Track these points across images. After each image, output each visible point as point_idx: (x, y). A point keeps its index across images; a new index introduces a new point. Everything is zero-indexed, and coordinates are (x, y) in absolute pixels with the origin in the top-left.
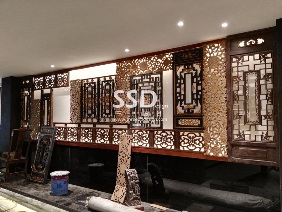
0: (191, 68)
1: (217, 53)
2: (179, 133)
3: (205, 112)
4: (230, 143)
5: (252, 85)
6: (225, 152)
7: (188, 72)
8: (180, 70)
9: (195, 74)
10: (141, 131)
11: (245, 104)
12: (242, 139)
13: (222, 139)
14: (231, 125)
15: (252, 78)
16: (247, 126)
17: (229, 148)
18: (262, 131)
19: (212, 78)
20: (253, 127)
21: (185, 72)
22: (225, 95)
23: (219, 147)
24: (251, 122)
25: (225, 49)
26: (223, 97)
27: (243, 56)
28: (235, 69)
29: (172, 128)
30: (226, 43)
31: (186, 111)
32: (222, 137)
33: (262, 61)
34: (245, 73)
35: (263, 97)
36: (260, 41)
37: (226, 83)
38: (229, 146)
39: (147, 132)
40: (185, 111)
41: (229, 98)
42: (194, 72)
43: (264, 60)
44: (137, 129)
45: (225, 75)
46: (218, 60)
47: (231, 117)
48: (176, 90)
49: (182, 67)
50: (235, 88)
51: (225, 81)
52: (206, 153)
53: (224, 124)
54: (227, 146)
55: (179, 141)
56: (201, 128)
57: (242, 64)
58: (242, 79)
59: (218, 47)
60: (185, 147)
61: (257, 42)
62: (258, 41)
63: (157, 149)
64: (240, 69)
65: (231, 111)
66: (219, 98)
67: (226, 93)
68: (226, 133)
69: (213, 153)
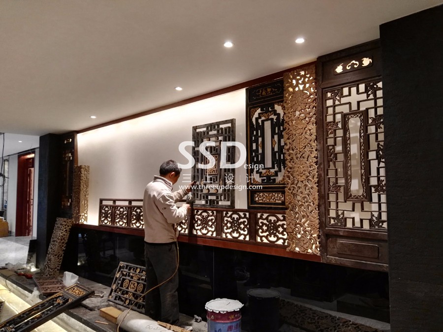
0: (270, 112)
1: (303, 85)
2: (256, 215)
3: (288, 181)
4: (323, 233)
5: (354, 134)
6: (316, 248)
7: (267, 118)
9: (276, 121)
10: (205, 211)
11: (346, 167)
12: (340, 226)
13: (312, 225)
14: (325, 202)
15: (355, 123)
16: (349, 204)
17: (322, 240)
18: (371, 212)
19: (297, 126)
20: (358, 206)
21: (263, 118)
22: (315, 154)
23: (308, 237)
24: (354, 196)
25: (314, 79)
26: (313, 155)
27: (342, 88)
28: (330, 110)
29: (246, 208)
30: (316, 69)
31: (265, 179)
32: (312, 221)
33: (370, 94)
34: (345, 117)
35: (372, 155)
36: (366, 62)
37: (315, 134)
38: (322, 237)
39: (213, 213)
40: (263, 180)
41: (320, 157)
42: (275, 117)
43: (372, 93)
44: (200, 208)
45: (315, 120)
46: (304, 97)
47: (325, 189)
48: (252, 146)
49: (259, 111)
50: (330, 142)
51: (314, 131)
52: (290, 248)
53: (314, 200)
54: (319, 237)
55: (256, 227)
56: (282, 208)
57: (339, 101)
58: (340, 126)
59: (305, 76)
60: (263, 237)
61: (361, 63)
62: (363, 63)
63: (226, 239)
64: (338, 109)
65: (324, 180)
66: (306, 157)
67: (316, 150)
68: (317, 215)
69: (299, 248)
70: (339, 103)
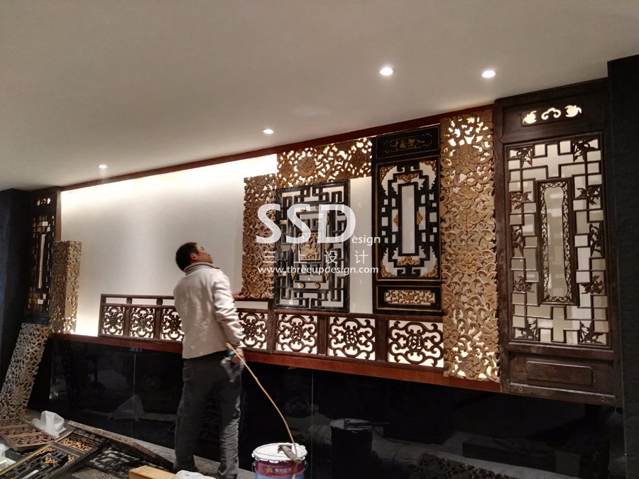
0: (413, 173)
1: (472, 138)
2: (387, 323)
3: (447, 274)
4: (505, 350)
5: (555, 212)
6: (493, 371)
7: (408, 181)
8: (389, 176)
9: (422, 186)
10: (298, 316)
11: (540, 257)
12: (532, 339)
13: (486, 339)
14: (508, 306)
15: (555, 195)
16: (545, 309)
17: (502, 359)
18: (580, 320)
19: (461, 194)
20: (559, 312)
21: (400, 182)
22: (492, 236)
23: (480, 357)
24: (553, 298)
25: (492, 130)
26: (489, 238)
27: (534, 145)
28: (515, 176)
29: (370, 311)
30: (493, 116)
31: (402, 271)
32: (486, 333)
33: (577, 156)
34: (538, 185)
35: (581, 241)
36: (573, 111)
37: (493, 208)
38: (503, 355)
39: (312, 319)
40: (399, 272)
41: (501, 241)
42: (420, 182)
43: (581, 154)
44: (289, 311)
45: (492, 188)
46: (475, 154)
47: (507, 286)
48: (380, 221)
49: (394, 170)
50: (515, 220)
51: (492, 202)
52: (449, 372)
53: (490, 303)
54: (498, 355)
55: (387, 341)
56: (437, 312)
57: (530, 162)
58: (530, 197)
59: (475, 125)
60: (399, 355)
61: (564, 112)
62: (568, 111)
63: (335, 359)
64: (527, 174)
65: (507, 273)
66: (478, 240)
67: (494, 231)
68: (496, 324)
69: (466, 372)
70: (530, 166)
